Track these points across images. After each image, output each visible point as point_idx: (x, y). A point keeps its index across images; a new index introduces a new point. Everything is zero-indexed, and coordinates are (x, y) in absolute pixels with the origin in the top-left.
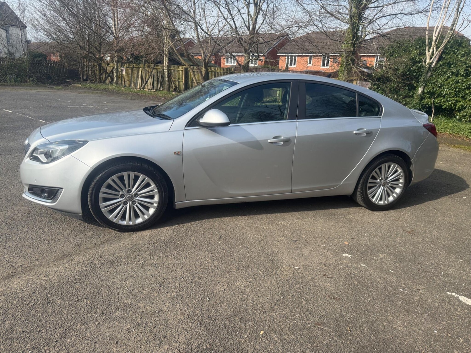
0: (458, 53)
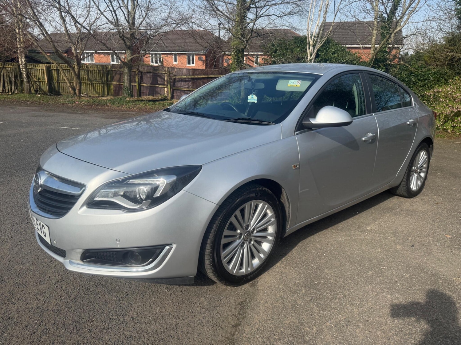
0: (329, 50)
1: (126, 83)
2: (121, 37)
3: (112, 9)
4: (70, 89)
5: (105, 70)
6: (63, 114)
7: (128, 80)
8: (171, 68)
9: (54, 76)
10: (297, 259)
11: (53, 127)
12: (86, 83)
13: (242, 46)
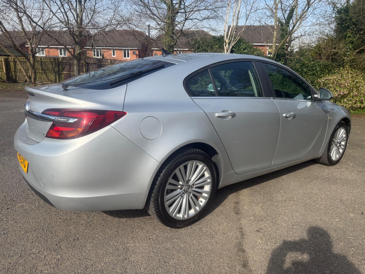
0: (241, 47)
1: (75, 73)
2: (71, 34)
3: (63, 11)
4: (26, 77)
5: (57, 62)
6: (22, 99)
7: (78, 70)
8: (114, 60)
9: (11, 66)
10: (273, 234)
11: (15, 111)
12: (39, 72)
13: (173, 43)
